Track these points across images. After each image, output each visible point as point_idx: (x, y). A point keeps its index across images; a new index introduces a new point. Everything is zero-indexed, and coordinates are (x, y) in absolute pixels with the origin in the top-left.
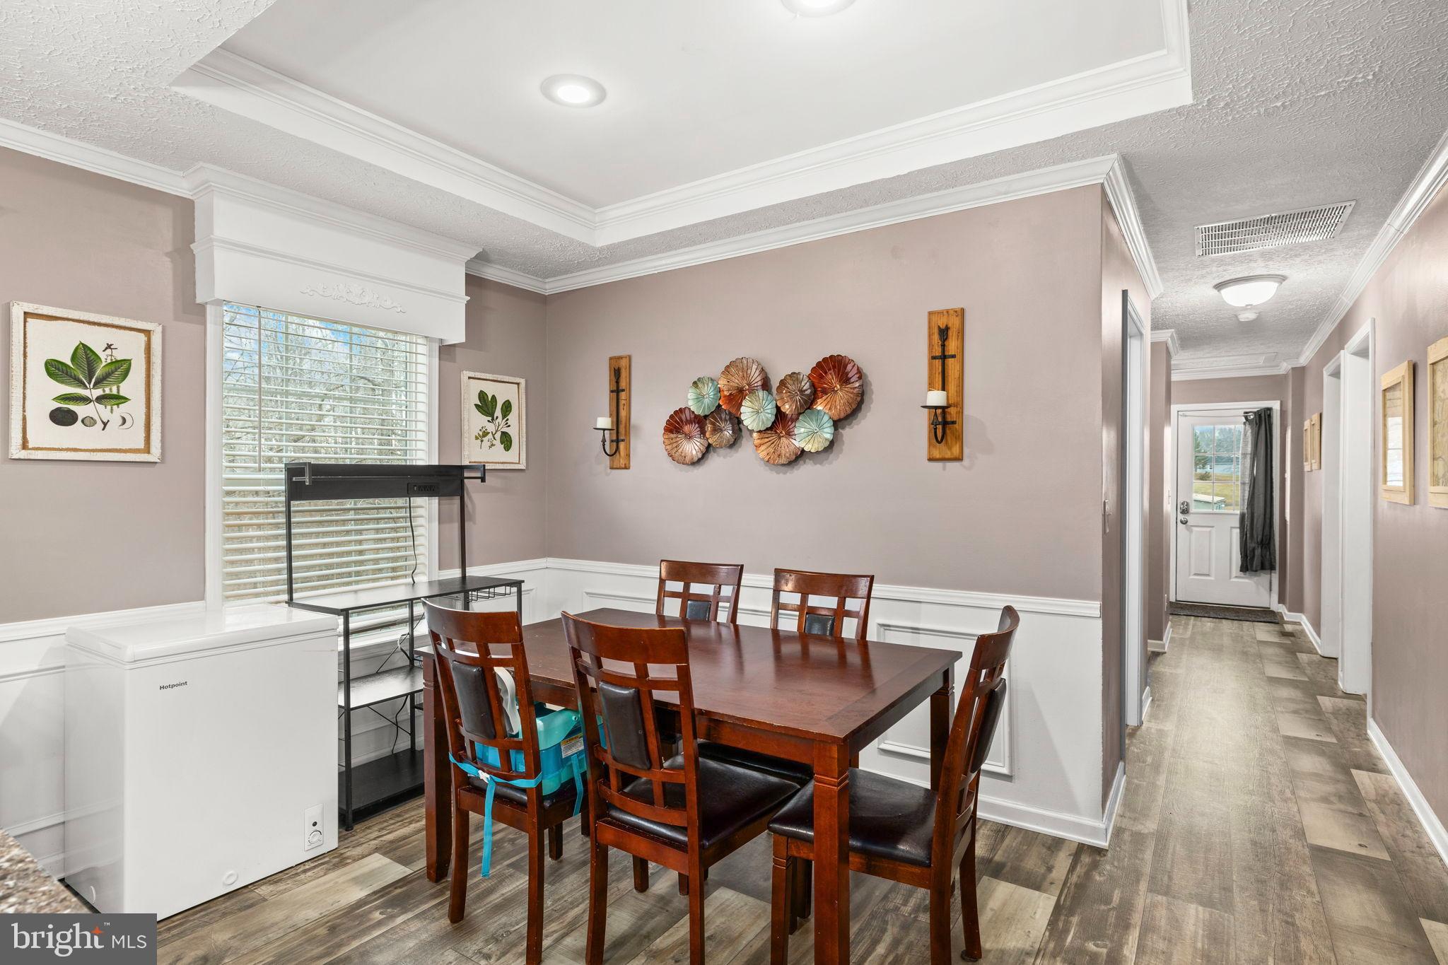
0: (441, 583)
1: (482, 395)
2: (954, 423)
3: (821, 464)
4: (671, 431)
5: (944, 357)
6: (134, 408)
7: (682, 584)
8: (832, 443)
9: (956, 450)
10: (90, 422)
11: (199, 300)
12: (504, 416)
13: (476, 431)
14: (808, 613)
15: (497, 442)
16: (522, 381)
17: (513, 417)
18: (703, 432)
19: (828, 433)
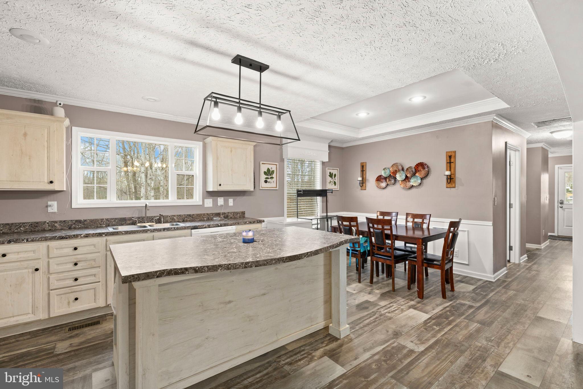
0: (322, 216)
1: (330, 173)
2: (453, 179)
3: (418, 188)
4: (378, 181)
5: (450, 163)
6: (274, 179)
7: (382, 217)
8: (420, 184)
9: (454, 185)
10: (269, 182)
11: (283, 158)
12: (334, 178)
13: (329, 181)
14: (414, 223)
15: (333, 184)
16: (338, 169)
17: (336, 177)
18: (386, 181)
19: (419, 181)
